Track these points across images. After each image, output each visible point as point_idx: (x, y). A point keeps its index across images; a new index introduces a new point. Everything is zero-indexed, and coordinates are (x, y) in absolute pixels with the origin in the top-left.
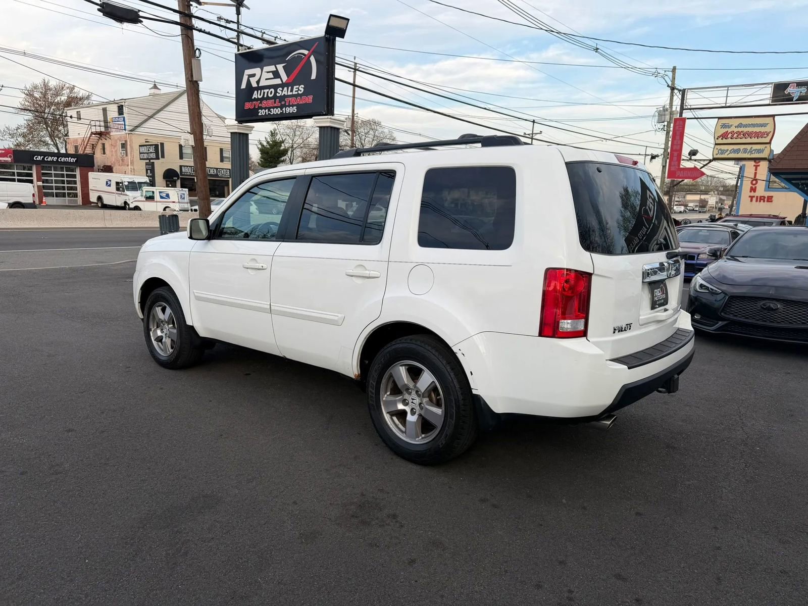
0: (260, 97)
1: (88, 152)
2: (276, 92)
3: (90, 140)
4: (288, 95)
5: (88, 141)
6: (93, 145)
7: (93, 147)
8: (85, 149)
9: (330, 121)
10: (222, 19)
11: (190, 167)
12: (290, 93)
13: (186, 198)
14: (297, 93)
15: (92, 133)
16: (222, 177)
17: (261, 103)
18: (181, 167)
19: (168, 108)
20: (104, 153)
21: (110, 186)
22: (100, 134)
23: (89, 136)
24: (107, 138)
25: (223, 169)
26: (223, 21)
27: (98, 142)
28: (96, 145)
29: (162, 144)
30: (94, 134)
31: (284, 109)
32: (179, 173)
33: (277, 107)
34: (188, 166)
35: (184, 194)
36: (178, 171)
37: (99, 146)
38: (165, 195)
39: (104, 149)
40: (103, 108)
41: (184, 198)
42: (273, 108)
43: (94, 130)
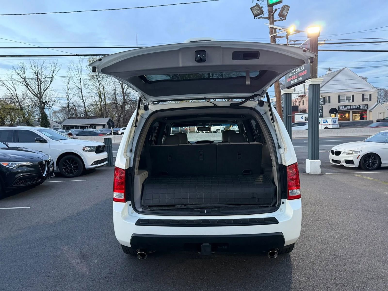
0: (291, 75)
1: (297, 105)
2: (296, 71)
3: (298, 99)
4: (299, 72)
5: (297, 100)
6: (299, 101)
7: (300, 102)
8: (296, 103)
9: (311, 81)
10: (292, 41)
11: (344, 106)
12: (300, 71)
13: (336, 122)
14: (302, 70)
15: (299, 96)
16: (363, 109)
17: (292, 78)
18: (339, 106)
19: (334, 79)
20: (303, 104)
21: (302, 119)
22: (302, 96)
23: (297, 98)
24: (305, 98)
25: (363, 105)
26: (293, 41)
27: (301, 100)
28: (301, 101)
29: (329, 97)
30: (300, 96)
31: (298, 79)
32: (338, 110)
33: (296, 79)
34: (343, 106)
35: (335, 120)
36: (337, 108)
37: (302, 102)
38: (325, 121)
39: (303, 102)
40: (304, 85)
41: (335, 122)
42: (295, 79)
43: (299, 95)
